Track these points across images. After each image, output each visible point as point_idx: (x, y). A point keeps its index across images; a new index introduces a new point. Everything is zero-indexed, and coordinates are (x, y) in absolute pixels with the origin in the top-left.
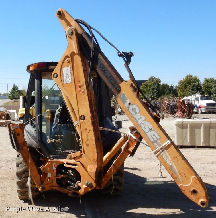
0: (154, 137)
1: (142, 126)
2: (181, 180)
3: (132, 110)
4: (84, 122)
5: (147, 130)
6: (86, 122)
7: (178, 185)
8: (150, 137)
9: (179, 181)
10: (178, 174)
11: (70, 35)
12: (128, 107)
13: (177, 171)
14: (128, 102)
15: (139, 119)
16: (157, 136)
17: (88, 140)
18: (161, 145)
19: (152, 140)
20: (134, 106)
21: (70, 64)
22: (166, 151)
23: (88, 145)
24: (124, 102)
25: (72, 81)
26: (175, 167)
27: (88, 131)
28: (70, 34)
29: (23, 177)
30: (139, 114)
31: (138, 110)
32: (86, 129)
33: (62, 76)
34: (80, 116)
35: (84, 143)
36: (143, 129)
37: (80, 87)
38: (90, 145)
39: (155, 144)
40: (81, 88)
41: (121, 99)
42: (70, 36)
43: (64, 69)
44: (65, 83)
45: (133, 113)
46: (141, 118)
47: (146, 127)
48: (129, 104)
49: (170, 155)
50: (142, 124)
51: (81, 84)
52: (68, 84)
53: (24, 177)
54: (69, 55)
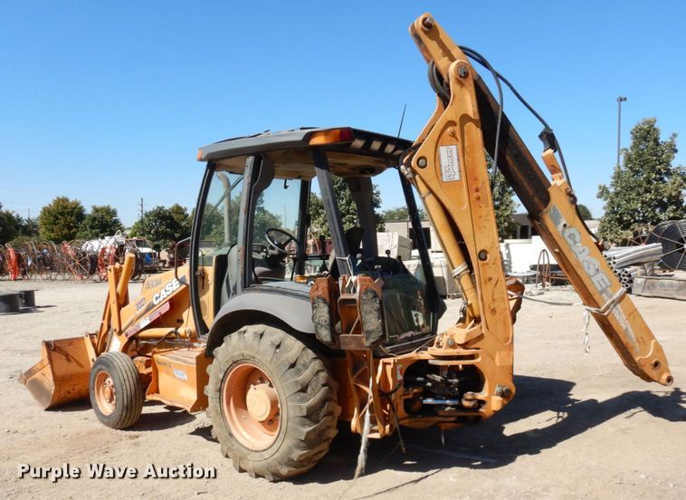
0: (602, 283)
1: (585, 265)
2: (638, 349)
3: (569, 237)
4: (487, 264)
5: (592, 272)
6: (491, 265)
7: (634, 357)
8: (597, 285)
9: (637, 353)
10: (635, 340)
11: (461, 76)
12: (563, 232)
13: (633, 336)
14: (563, 222)
15: (580, 253)
16: (607, 281)
17: (494, 300)
18: (611, 297)
19: (600, 289)
20: (573, 230)
21: (457, 139)
22: (618, 306)
23: (494, 311)
24: (556, 222)
25: (461, 176)
26: (630, 329)
27: (494, 282)
28: (463, 75)
29: (322, 414)
30: (579, 244)
31: (578, 238)
32: (490, 279)
33: (437, 164)
34: (478, 251)
35: (486, 309)
36: (586, 269)
37: (477, 190)
38: (498, 312)
39: (604, 294)
40: (479, 194)
41: (551, 216)
42: (461, 79)
43: (443, 150)
44: (445, 180)
45: (571, 242)
46: (584, 251)
47: (591, 266)
48: (565, 226)
49: (624, 311)
50: (585, 263)
51: (480, 185)
52: (453, 183)
53: (325, 416)
54: (457, 120)
